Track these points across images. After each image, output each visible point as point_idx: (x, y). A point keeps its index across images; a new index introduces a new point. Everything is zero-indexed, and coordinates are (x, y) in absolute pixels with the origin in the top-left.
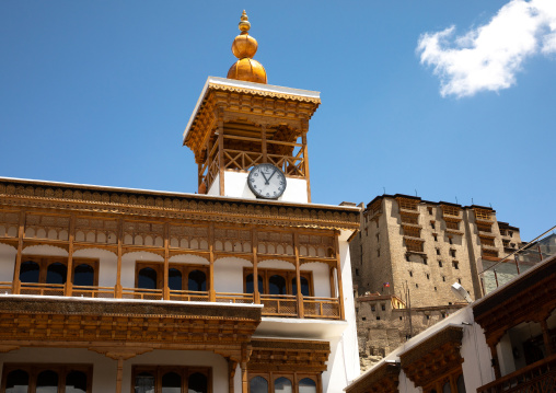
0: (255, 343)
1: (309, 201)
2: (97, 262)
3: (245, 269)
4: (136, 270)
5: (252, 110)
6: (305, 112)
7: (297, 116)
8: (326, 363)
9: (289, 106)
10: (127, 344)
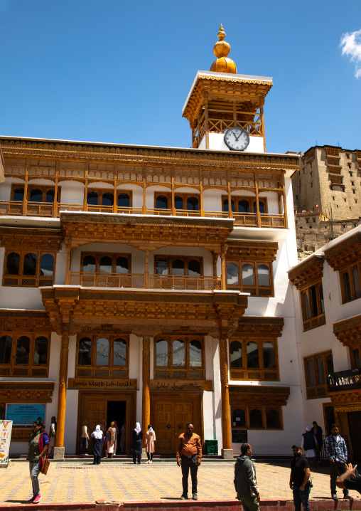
0: (229, 243)
1: (265, 151)
2: (131, 192)
3: (223, 196)
4: (155, 197)
5: (227, 92)
6: (262, 91)
7: (257, 94)
8: (275, 256)
9: (252, 88)
10: (151, 242)
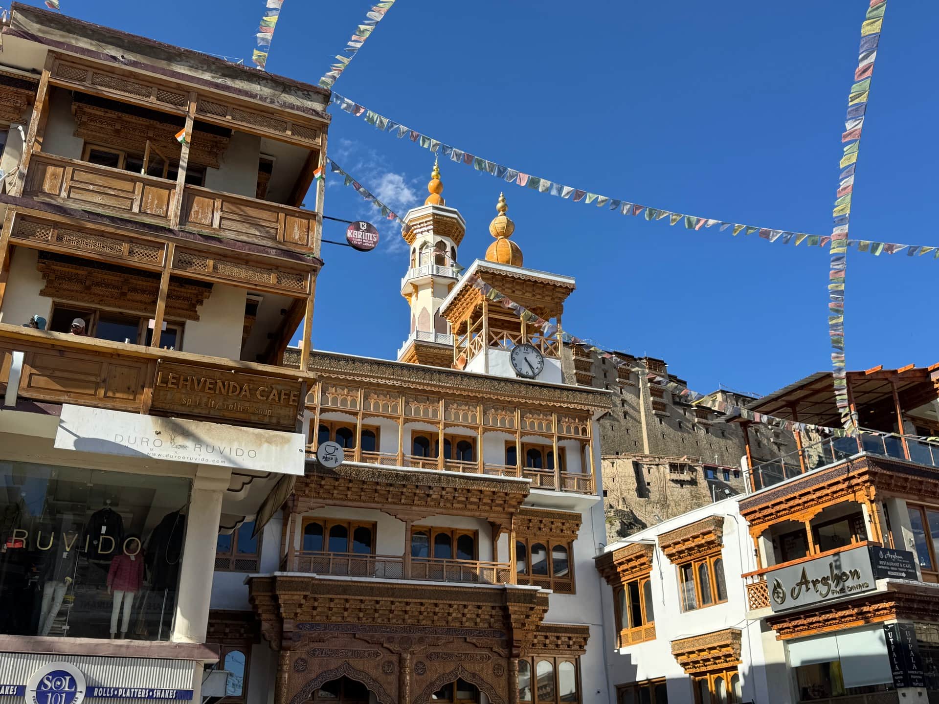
0: (523, 512)
1: (563, 381)
2: (378, 429)
4: (412, 438)
5: (514, 292)
6: (560, 295)
7: (553, 299)
8: (577, 533)
9: (547, 290)
10: (414, 508)
